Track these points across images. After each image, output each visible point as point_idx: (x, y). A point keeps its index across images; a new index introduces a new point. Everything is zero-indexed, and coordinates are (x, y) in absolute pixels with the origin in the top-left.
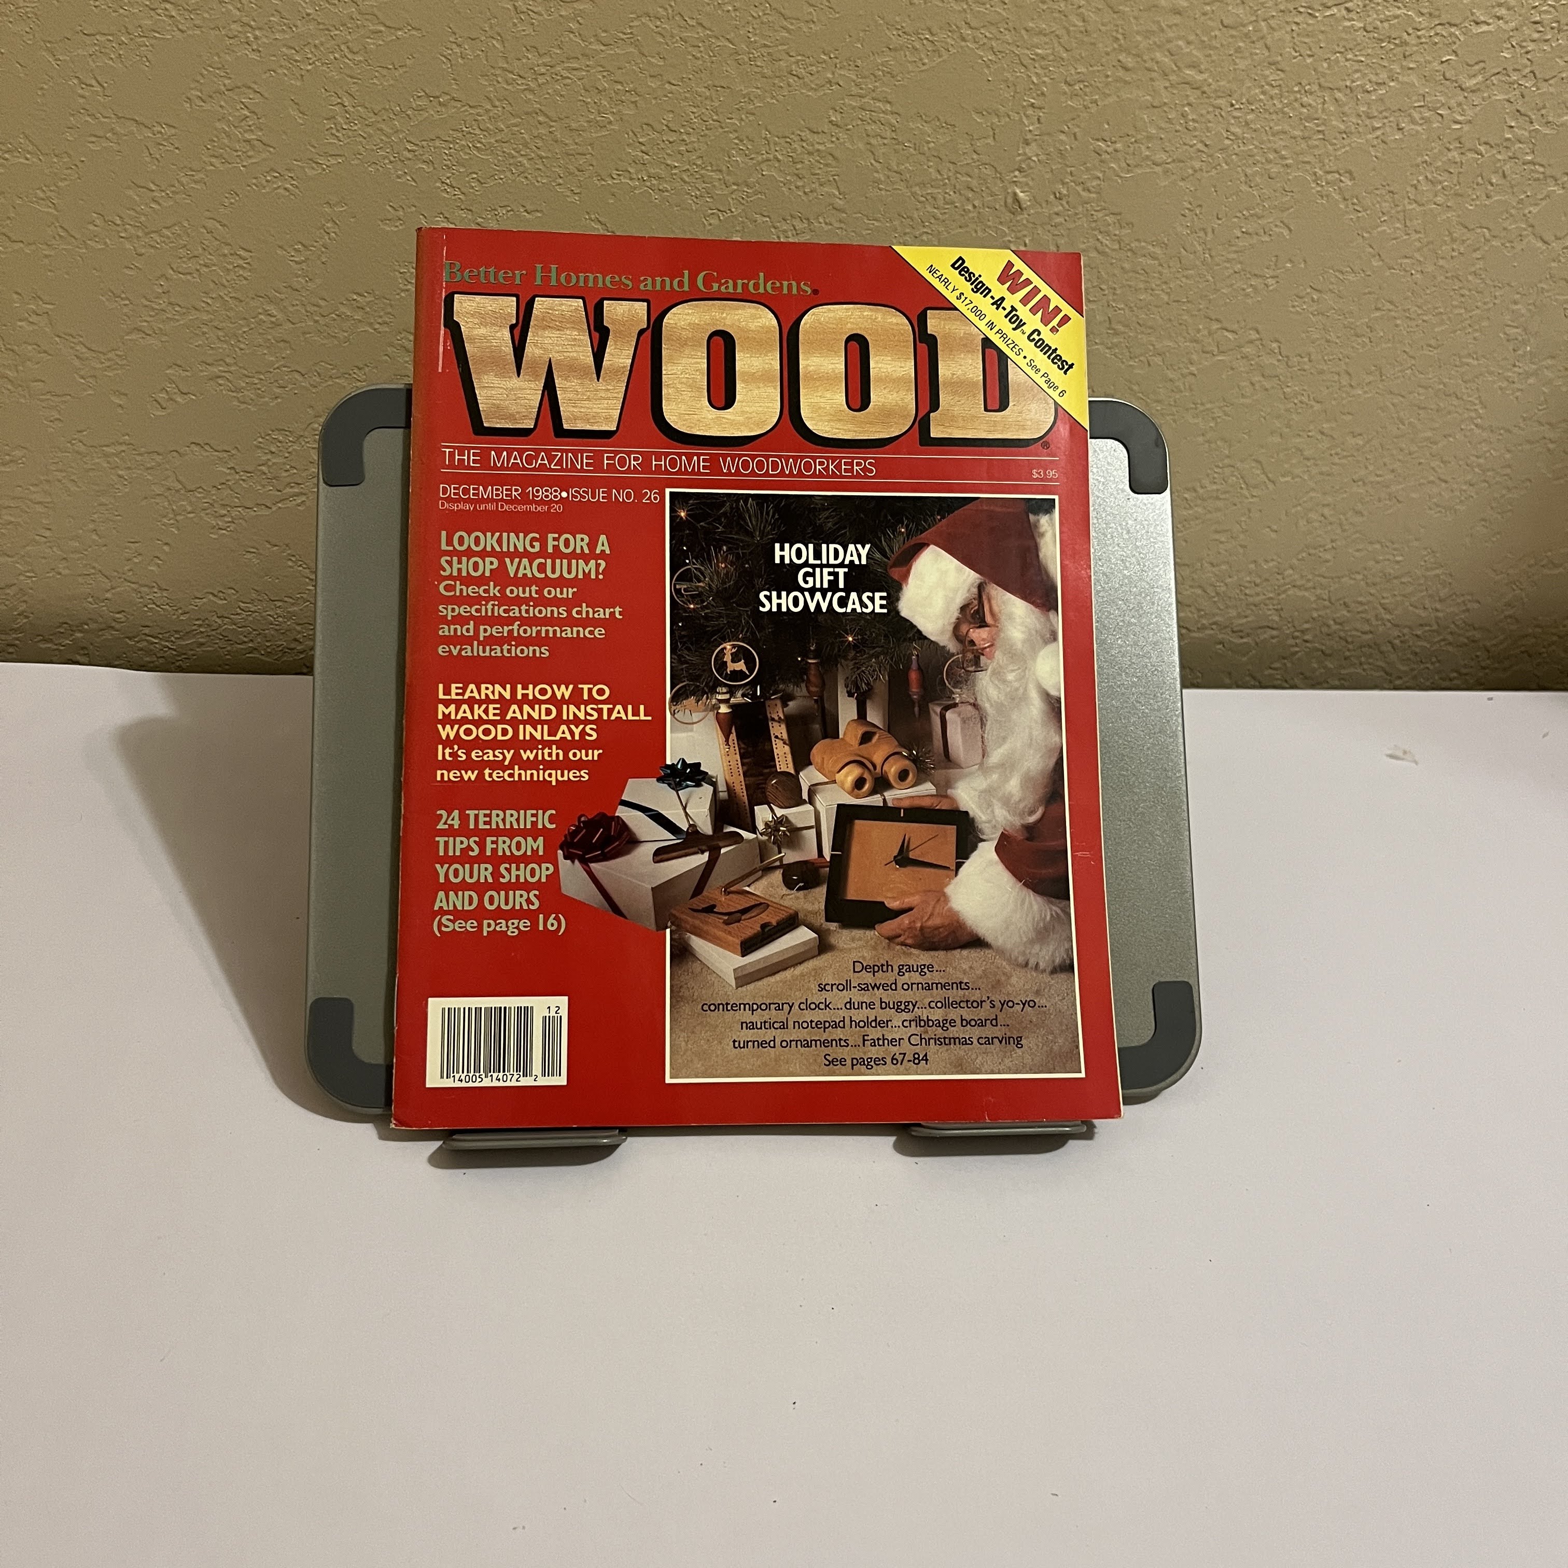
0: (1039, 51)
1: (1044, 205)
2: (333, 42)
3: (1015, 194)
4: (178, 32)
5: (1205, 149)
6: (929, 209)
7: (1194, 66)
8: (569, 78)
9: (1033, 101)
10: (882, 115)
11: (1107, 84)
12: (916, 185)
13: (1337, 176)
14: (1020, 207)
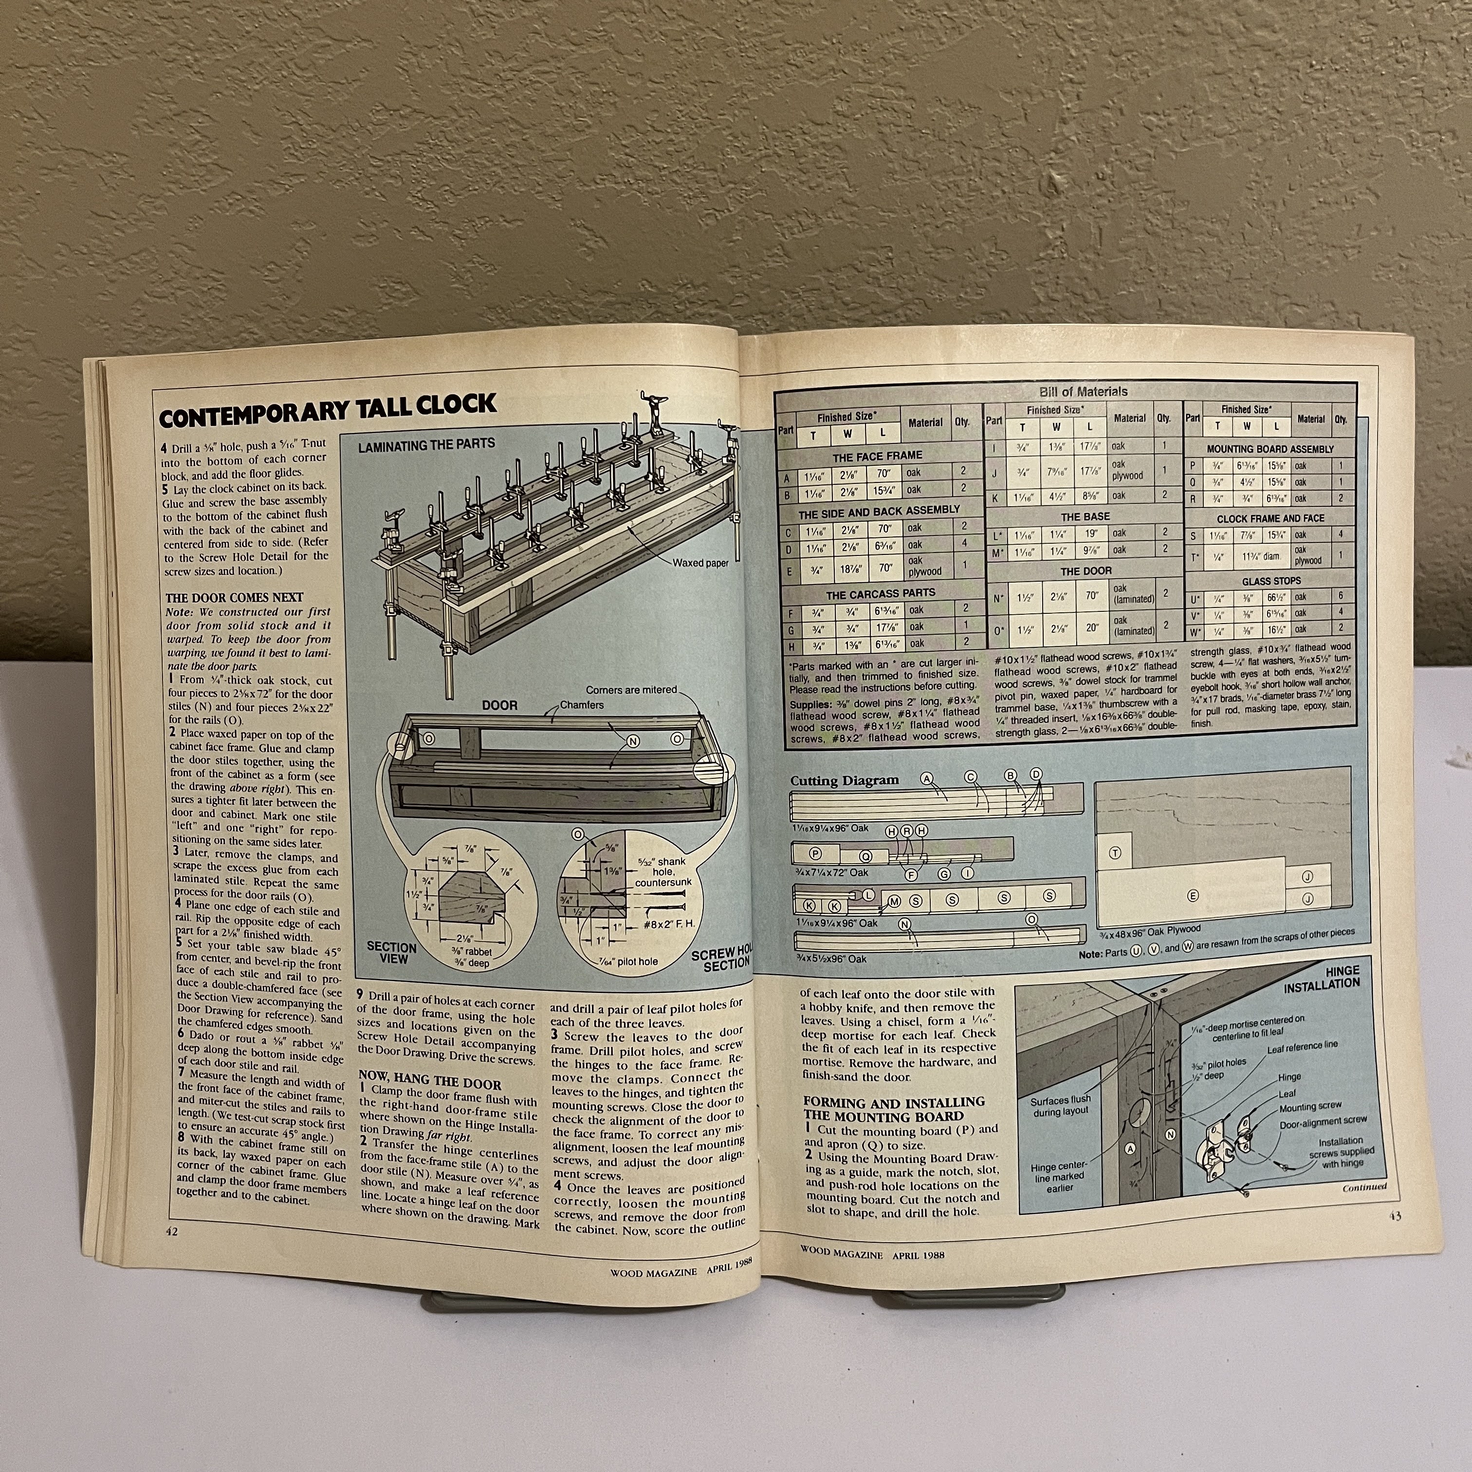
0: (1079, 21)
1: (1084, 186)
2: (278, 60)
3: (1051, 178)
4: (113, 59)
5: (1277, 116)
6: (951, 196)
7: (1265, 26)
8: (539, 82)
9: (1071, 76)
10: (895, 101)
11: (1160, 53)
12: (937, 173)
13: (1437, 135)
14: (1056, 191)
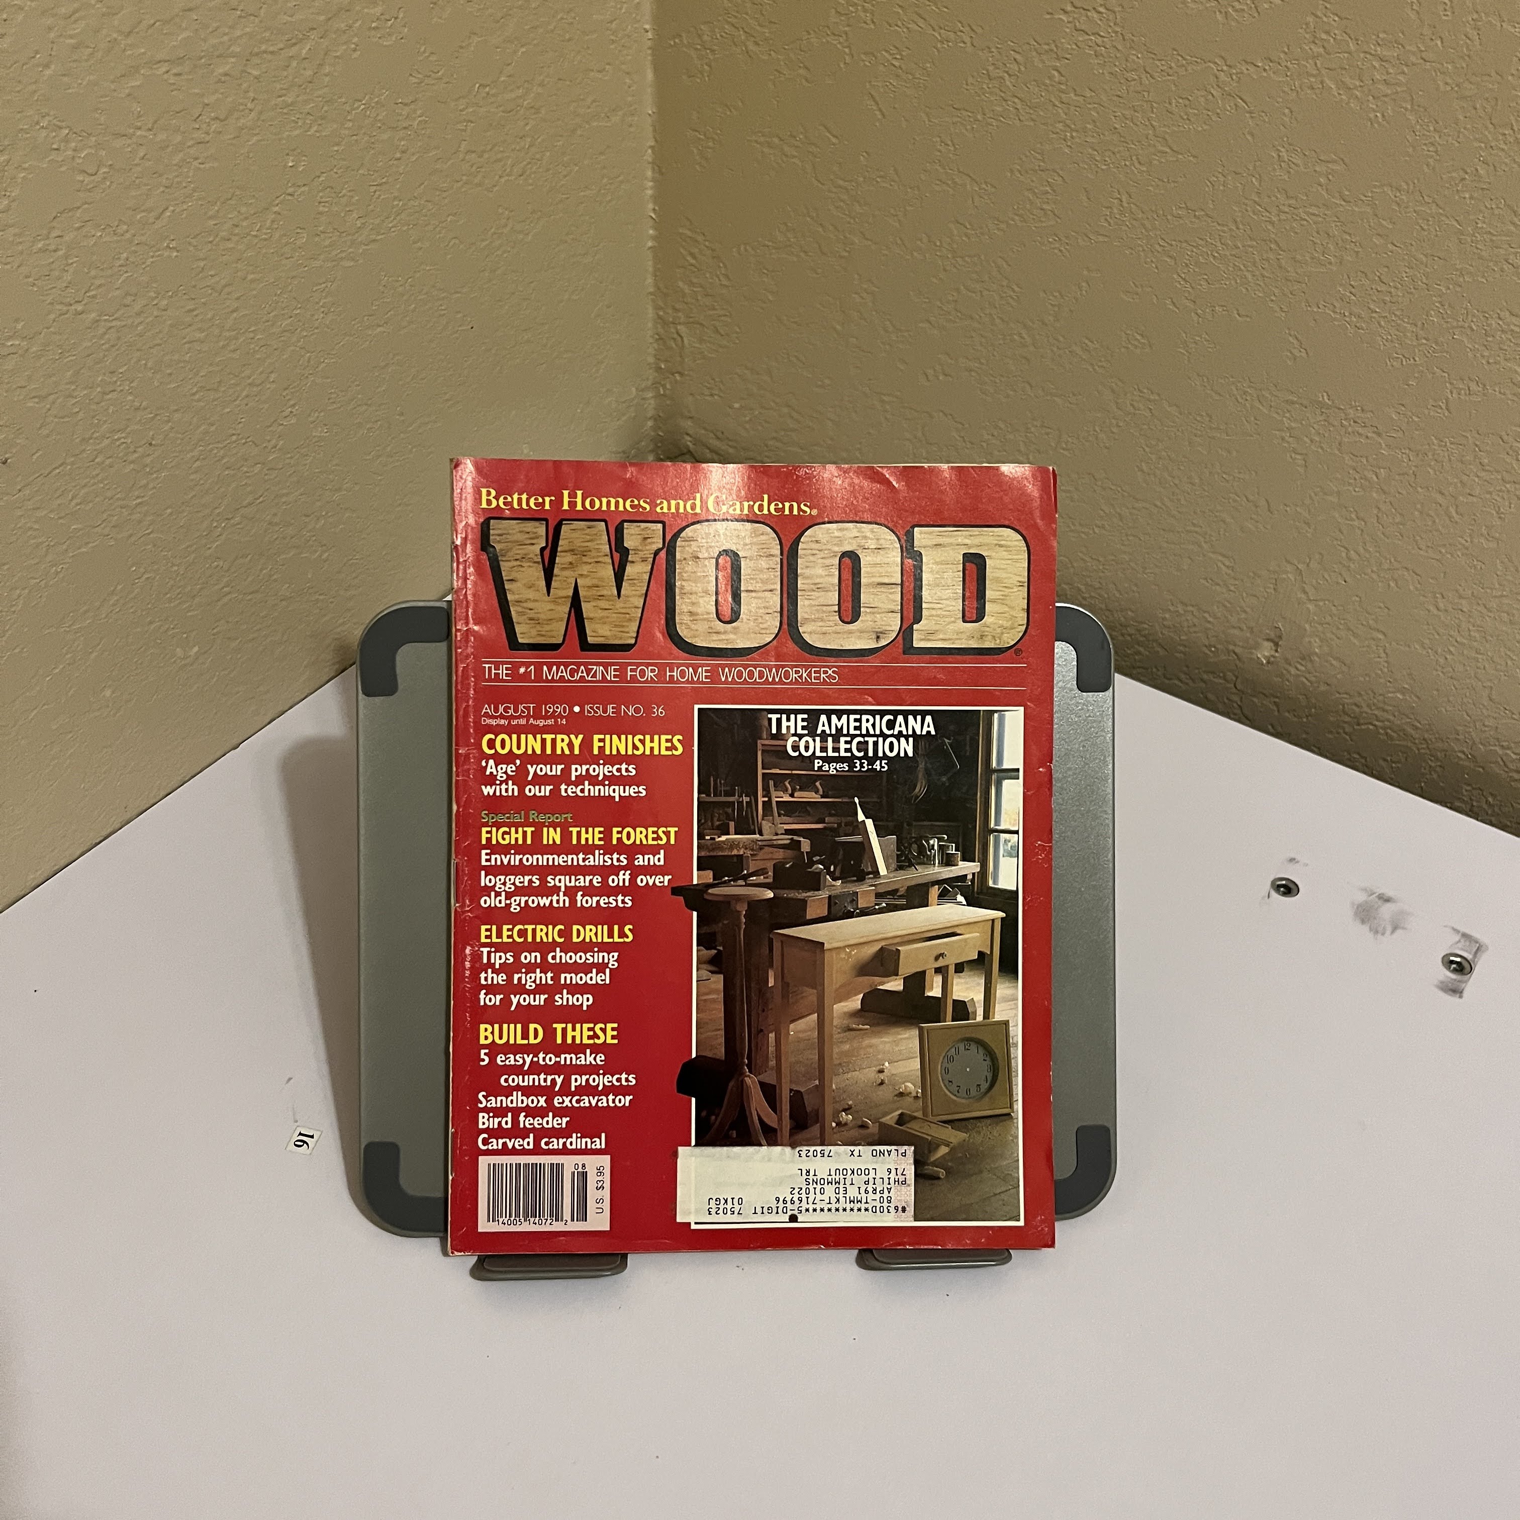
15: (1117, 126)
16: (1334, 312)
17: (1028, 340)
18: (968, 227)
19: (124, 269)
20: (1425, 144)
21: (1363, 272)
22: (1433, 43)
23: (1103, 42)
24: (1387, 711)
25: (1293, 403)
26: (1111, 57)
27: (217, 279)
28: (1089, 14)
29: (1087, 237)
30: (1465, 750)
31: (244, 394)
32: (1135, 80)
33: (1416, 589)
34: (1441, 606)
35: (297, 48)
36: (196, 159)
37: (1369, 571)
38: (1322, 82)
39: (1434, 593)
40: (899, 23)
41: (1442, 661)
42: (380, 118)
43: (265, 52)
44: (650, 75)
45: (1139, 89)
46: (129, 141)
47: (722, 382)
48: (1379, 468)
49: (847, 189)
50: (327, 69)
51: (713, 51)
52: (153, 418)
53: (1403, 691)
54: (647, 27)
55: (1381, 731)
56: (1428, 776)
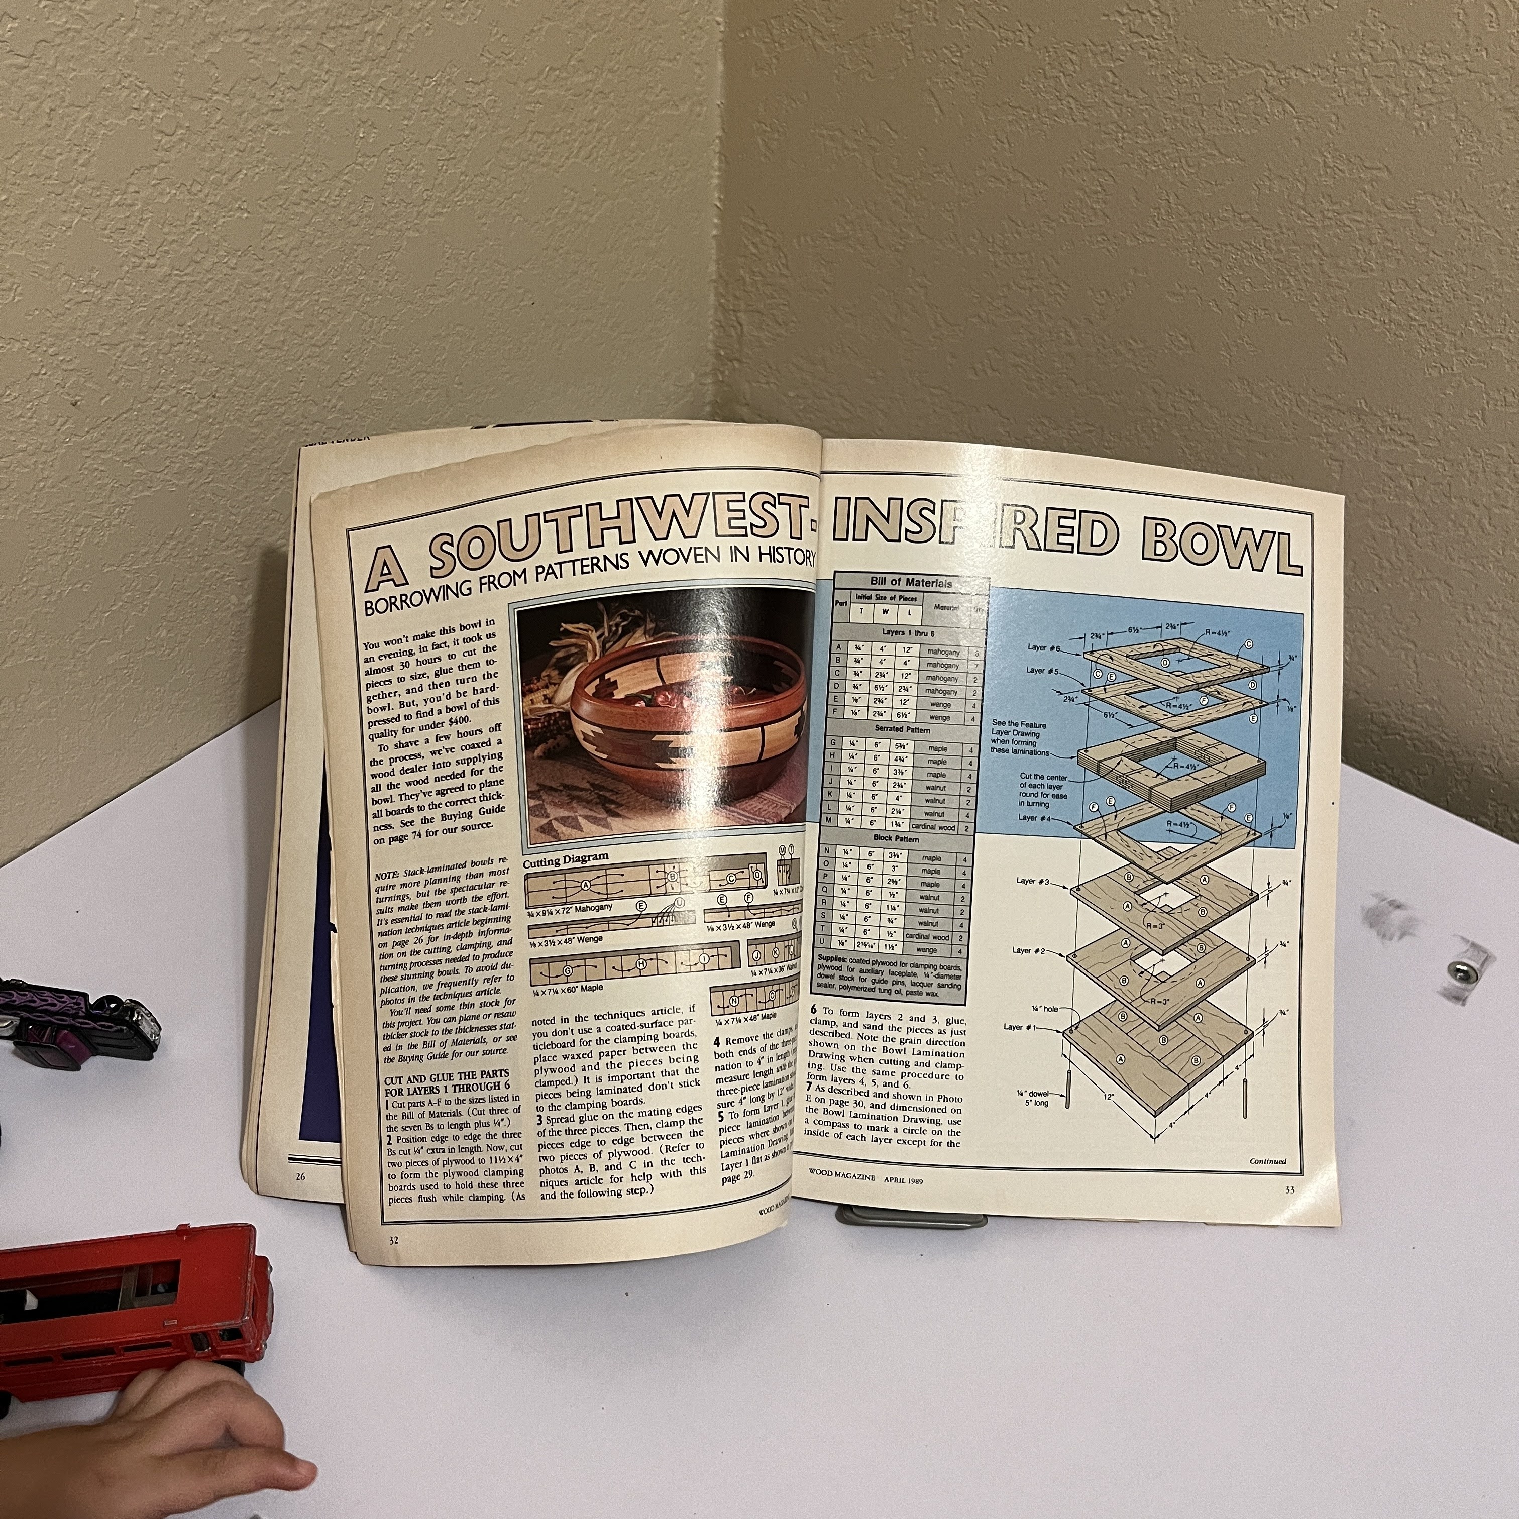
15: (1167, 128)
16: (1374, 319)
17: (1074, 337)
18: (1020, 223)
19: (197, 227)
20: (1468, 154)
21: (1403, 280)
22: (1476, 54)
23: (1157, 44)
24: (1415, 722)
25: (1331, 408)
26: (1163, 59)
27: (285, 241)
28: (1144, 16)
29: (1135, 237)
30: (1492, 763)
31: (308, 353)
32: (1186, 82)
33: (1447, 599)
34: (1472, 617)
35: (373, 22)
36: (271, 125)
37: (1402, 580)
38: (1369, 90)
39: (1465, 604)
40: (961, 23)
41: (1471, 673)
42: (449, 95)
43: (341, 26)
44: (720, 67)
45: (1189, 91)
46: (205, 106)
47: (777, 370)
48: (1414, 476)
49: (905, 185)
50: (400, 46)
51: (781, 45)
52: (218, 372)
53: (1431, 702)
54: (720, 19)
55: (1409, 742)
56: (1454, 790)
